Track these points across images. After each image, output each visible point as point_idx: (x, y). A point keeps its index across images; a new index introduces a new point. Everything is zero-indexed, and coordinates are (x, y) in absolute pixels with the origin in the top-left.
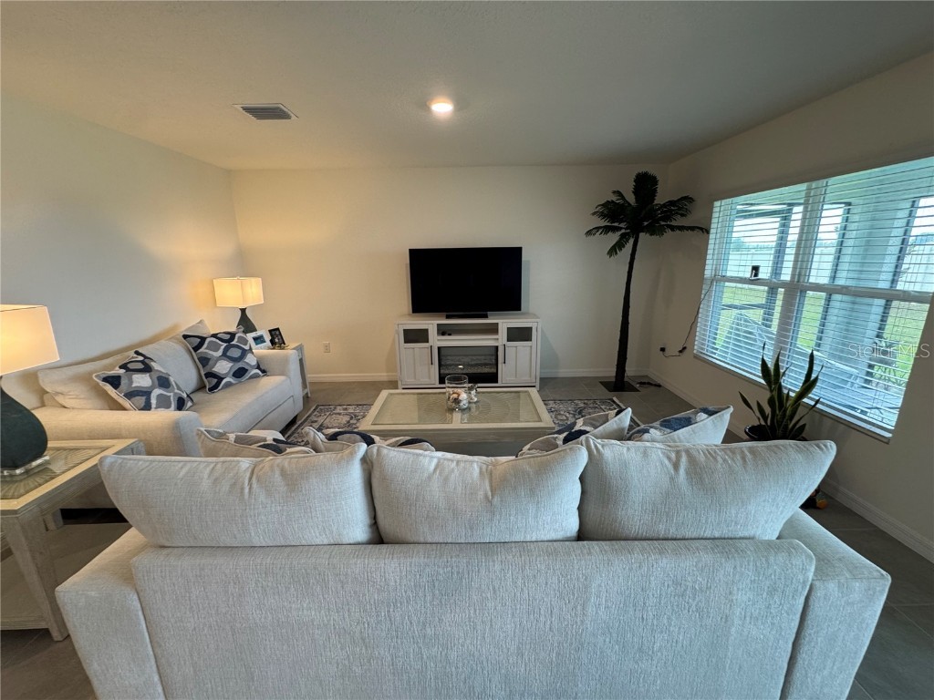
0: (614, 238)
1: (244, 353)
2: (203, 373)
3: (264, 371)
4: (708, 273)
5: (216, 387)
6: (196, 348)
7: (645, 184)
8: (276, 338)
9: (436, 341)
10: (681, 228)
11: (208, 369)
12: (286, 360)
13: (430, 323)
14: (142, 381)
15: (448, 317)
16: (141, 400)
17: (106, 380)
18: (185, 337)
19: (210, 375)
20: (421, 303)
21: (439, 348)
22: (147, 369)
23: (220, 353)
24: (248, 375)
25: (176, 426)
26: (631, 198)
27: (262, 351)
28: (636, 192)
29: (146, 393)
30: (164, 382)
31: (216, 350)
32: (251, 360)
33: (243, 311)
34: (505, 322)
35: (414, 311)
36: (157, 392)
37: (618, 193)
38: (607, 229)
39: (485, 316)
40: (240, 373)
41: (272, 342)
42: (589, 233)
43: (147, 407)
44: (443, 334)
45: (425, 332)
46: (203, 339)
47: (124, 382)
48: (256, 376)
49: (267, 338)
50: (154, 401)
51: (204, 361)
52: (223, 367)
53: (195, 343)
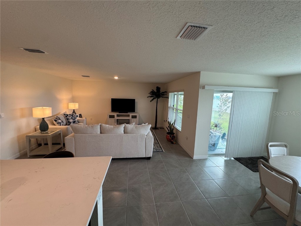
0: (152, 98)
1: (75, 118)
2: (67, 121)
3: (79, 122)
4: (169, 106)
5: (70, 124)
6: (66, 117)
7: (158, 89)
8: (80, 116)
9: (116, 118)
10: (164, 97)
11: (68, 121)
12: (83, 120)
13: (115, 114)
14: (60, 121)
15: (119, 113)
16: (59, 124)
17: (55, 120)
18: (64, 114)
19: (69, 122)
20: (113, 110)
21: (117, 120)
22: (60, 119)
23: (71, 118)
24: (75, 123)
25: (67, 128)
26: (156, 91)
27: (78, 118)
28: (157, 90)
29: (60, 123)
30: (62, 122)
31: (70, 117)
32: (76, 120)
33: (74, 110)
34: (131, 114)
35: (112, 111)
36: (62, 123)
37: (153, 90)
38: (151, 97)
39: (127, 113)
40: (74, 122)
41: (80, 117)
42: (148, 97)
43: (60, 125)
44: (118, 116)
45: (114, 116)
46: (68, 115)
47: (57, 121)
48: (77, 123)
49: (79, 116)
50: (61, 125)
51: (68, 119)
52: (71, 121)
53: (66, 116)
